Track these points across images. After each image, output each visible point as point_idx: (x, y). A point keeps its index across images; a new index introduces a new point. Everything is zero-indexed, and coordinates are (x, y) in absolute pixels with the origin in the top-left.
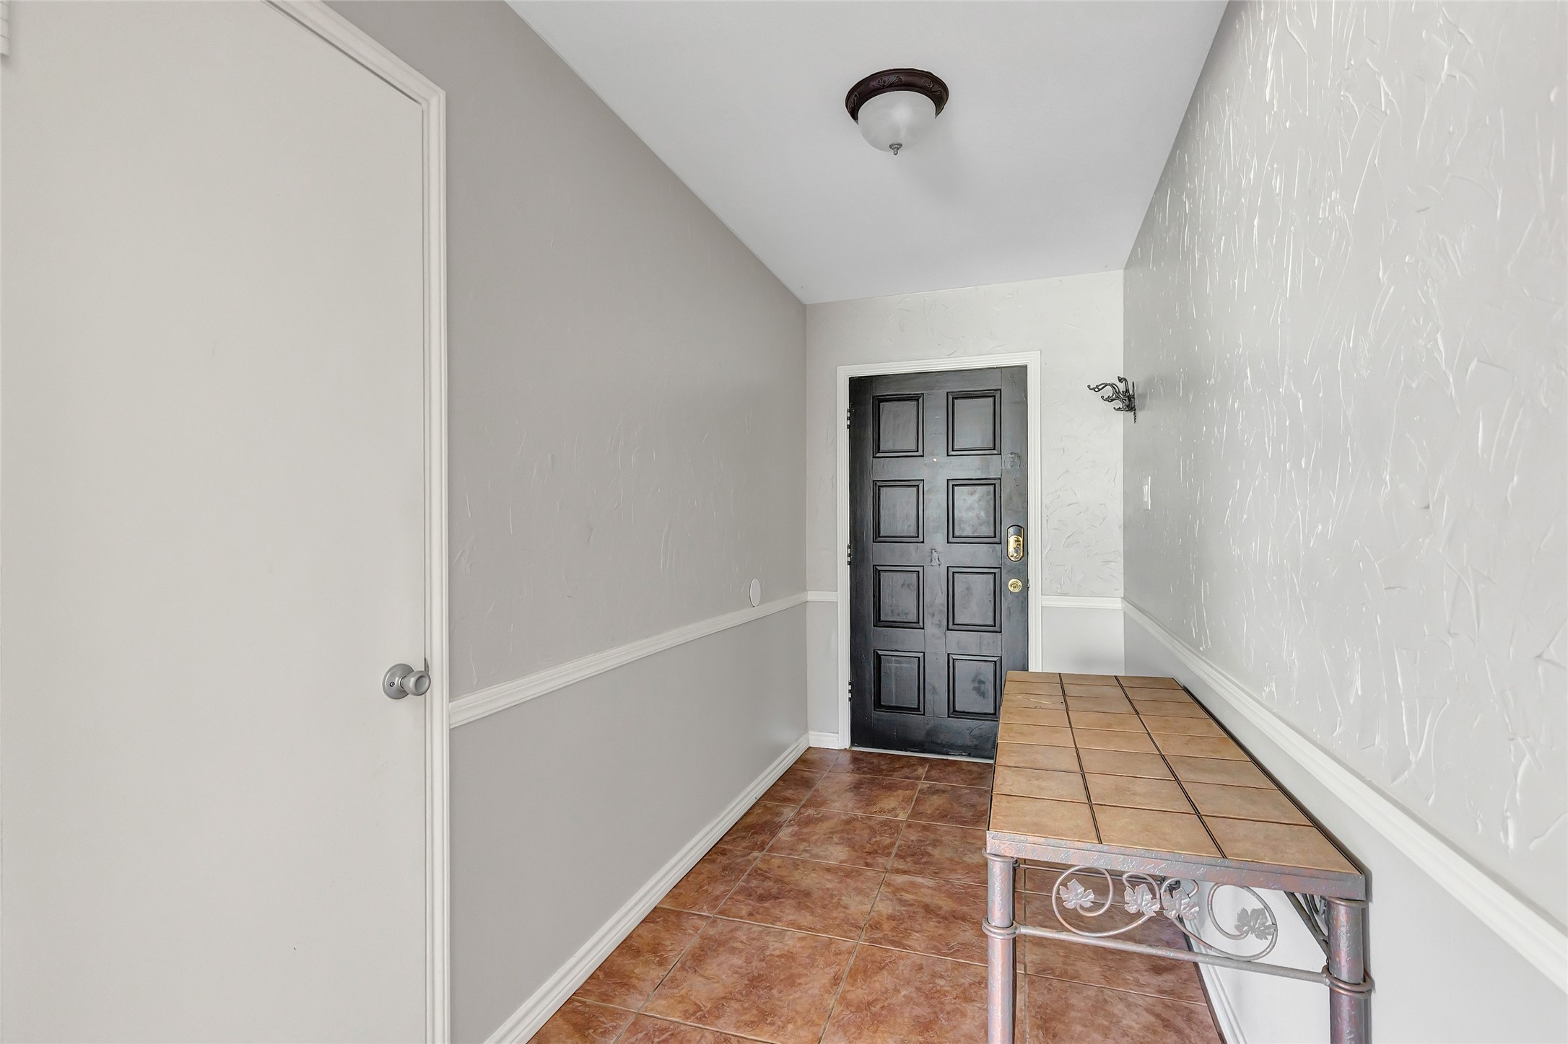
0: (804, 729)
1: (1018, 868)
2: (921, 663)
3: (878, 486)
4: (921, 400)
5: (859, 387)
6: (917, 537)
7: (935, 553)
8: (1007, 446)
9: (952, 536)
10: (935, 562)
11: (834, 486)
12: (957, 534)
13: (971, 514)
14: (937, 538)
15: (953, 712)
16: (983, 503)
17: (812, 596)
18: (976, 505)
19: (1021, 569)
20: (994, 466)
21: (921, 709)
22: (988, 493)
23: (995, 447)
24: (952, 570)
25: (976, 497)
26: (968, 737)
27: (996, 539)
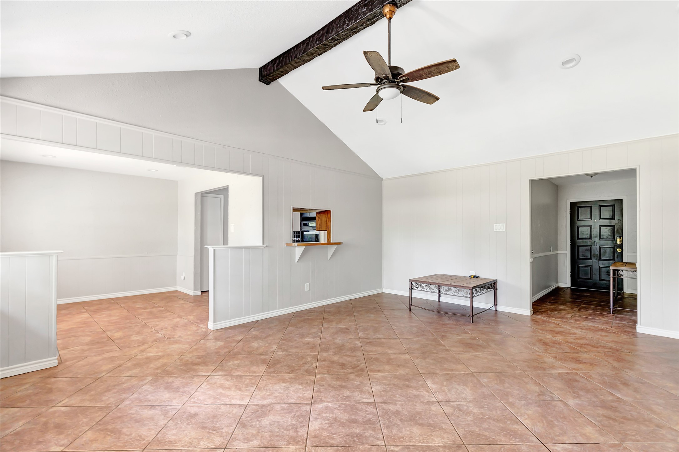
0: (557, 283)
1: (614, 271)
2: (591, 268)
3: (578, 227)
4: (591, 207)
5: (573, 205)
6: (590, 238)
7: (595, 243)
8: (617, 217)
9: (600, 239)
10: (595, 244)
11: (566, 227)
12: (602, 238)
13: (606, 234)
14: (597, 240)
15: (600, 279)
16: (610, 231)
17: (559, 252)
18: (608, 231)
19: (621, 246)
20: (613, 222)
21: (591, 278)
22: (611, 229)
23: (613, 217)
24: (600, 247)
25: (607, 230)
26: (605, 285)
27: (614, 239)
